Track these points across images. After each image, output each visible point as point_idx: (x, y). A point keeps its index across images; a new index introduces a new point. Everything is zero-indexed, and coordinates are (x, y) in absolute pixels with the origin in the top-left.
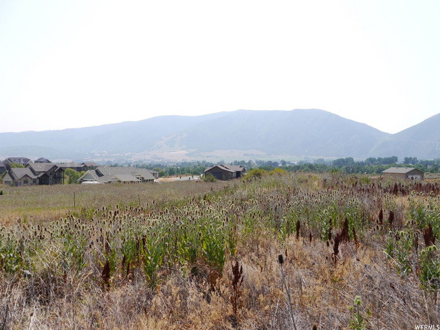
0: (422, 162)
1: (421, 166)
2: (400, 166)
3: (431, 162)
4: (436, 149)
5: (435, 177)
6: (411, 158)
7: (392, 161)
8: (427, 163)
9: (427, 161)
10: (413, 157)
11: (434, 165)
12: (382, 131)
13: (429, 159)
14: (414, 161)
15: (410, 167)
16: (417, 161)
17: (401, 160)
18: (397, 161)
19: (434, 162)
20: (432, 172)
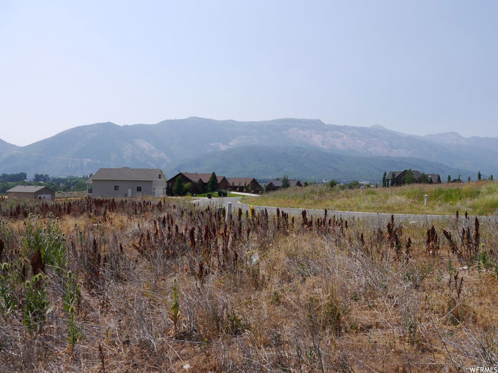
0: (54, 180)
1: (53, 184)
2: (29, 184)
3: (64, 179)
4: (69, 166)
5: (67, 195)
6: (42, 175)
7: (19, 178)
8: (60, 180)
9: (60, 179)
10: (44, 174)
11: (67, 184)
12: (8, 142)
13: (63, 177)
14: (45, 178)
15: (41, 185)
16: (49, 179)
17: (30, 177)
18: (26, 179)
19: (66, 180)
20: (64, 190)
